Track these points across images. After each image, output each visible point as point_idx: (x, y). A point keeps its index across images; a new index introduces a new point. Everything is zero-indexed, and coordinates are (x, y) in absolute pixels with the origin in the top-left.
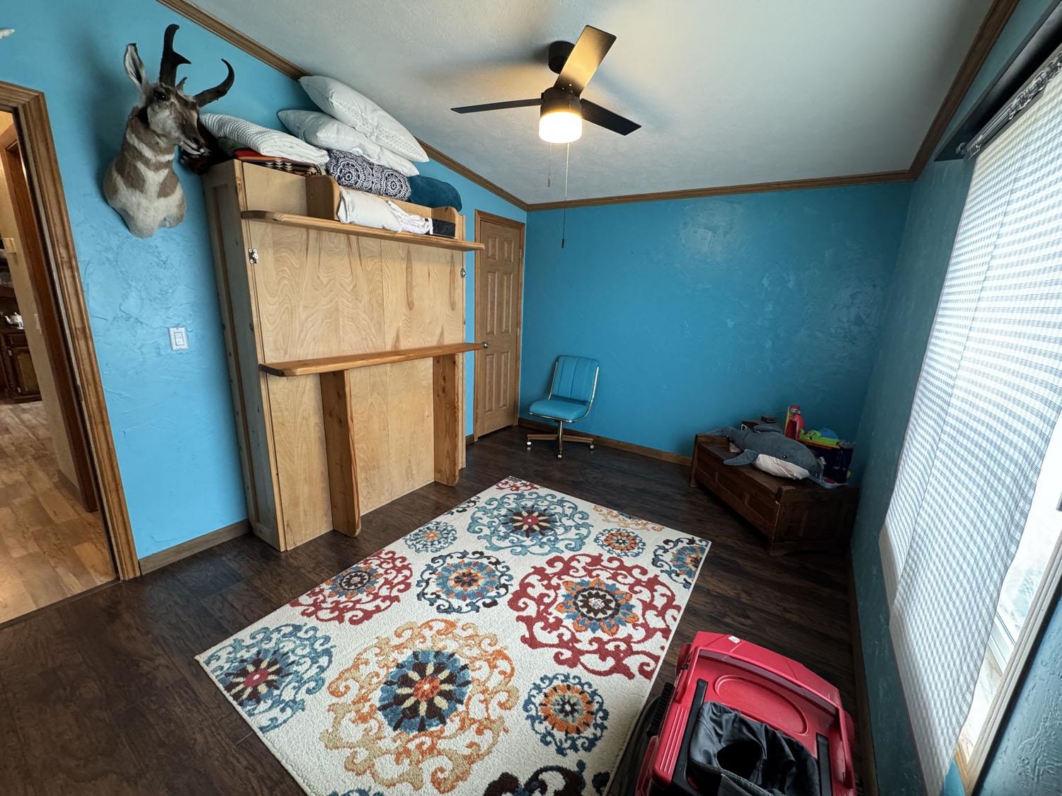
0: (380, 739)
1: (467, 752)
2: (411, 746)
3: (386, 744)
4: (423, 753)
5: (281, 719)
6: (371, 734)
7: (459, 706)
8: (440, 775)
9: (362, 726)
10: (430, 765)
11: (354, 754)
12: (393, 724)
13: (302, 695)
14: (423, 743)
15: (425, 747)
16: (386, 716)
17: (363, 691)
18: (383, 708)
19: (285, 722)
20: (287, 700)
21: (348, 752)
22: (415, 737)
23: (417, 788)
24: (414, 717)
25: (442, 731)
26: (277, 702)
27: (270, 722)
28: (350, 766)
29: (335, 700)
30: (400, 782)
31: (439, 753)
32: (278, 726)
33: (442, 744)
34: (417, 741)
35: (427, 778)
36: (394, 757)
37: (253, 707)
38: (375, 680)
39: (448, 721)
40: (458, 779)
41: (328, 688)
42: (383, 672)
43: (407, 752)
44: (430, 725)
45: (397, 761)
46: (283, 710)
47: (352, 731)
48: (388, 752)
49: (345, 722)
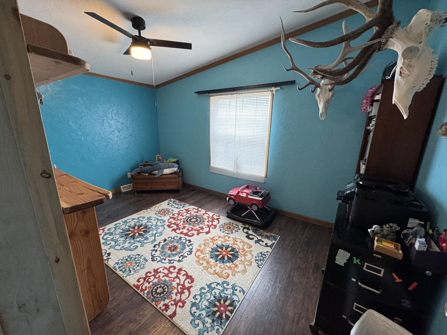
0: (242, 260)
1: (242, 243)
2: (243, 253)
3: (243, 259)
4: (244, 251)
5: (239, 289)
6: (241, 263)
7: (230, 246)
8: (248, 247)
9: (239, 265)
10: (247, 249)
11: (247, 265)
12: (237, 258)
13: (230, 287)
14: (241, 251)
15: (242, 251)
16: (235, 260)
17: (227, 268)
18: (232, 262)
19: (240, 287)
20: (232, 290)
21: (247, 266)
22: (240, 253)
23: (252, 251)
24: (234, 254)
25: (238, 248)
26: (233, 294)
27: (241, 292)
28: (250, 265)
29: (231, 275)
30: (251, 254)
31: (243, 248)
32: (242, 289)
33: (241, 247)
34: (241, 252)
35: (250, 249)
36: (246, 256)
37: (236, 302)
38: (223, 266)
39: (234, 247)
40: (248, 244)
41: (226, 279)
42: (219, 265)
43: (244, 254)
44: (236, 250)
45: (247, 255)
46: (236, 290)
47: (241, 267)
48: (245, 258)
49: (238, 270)
